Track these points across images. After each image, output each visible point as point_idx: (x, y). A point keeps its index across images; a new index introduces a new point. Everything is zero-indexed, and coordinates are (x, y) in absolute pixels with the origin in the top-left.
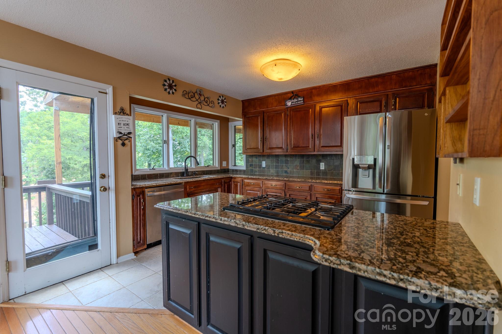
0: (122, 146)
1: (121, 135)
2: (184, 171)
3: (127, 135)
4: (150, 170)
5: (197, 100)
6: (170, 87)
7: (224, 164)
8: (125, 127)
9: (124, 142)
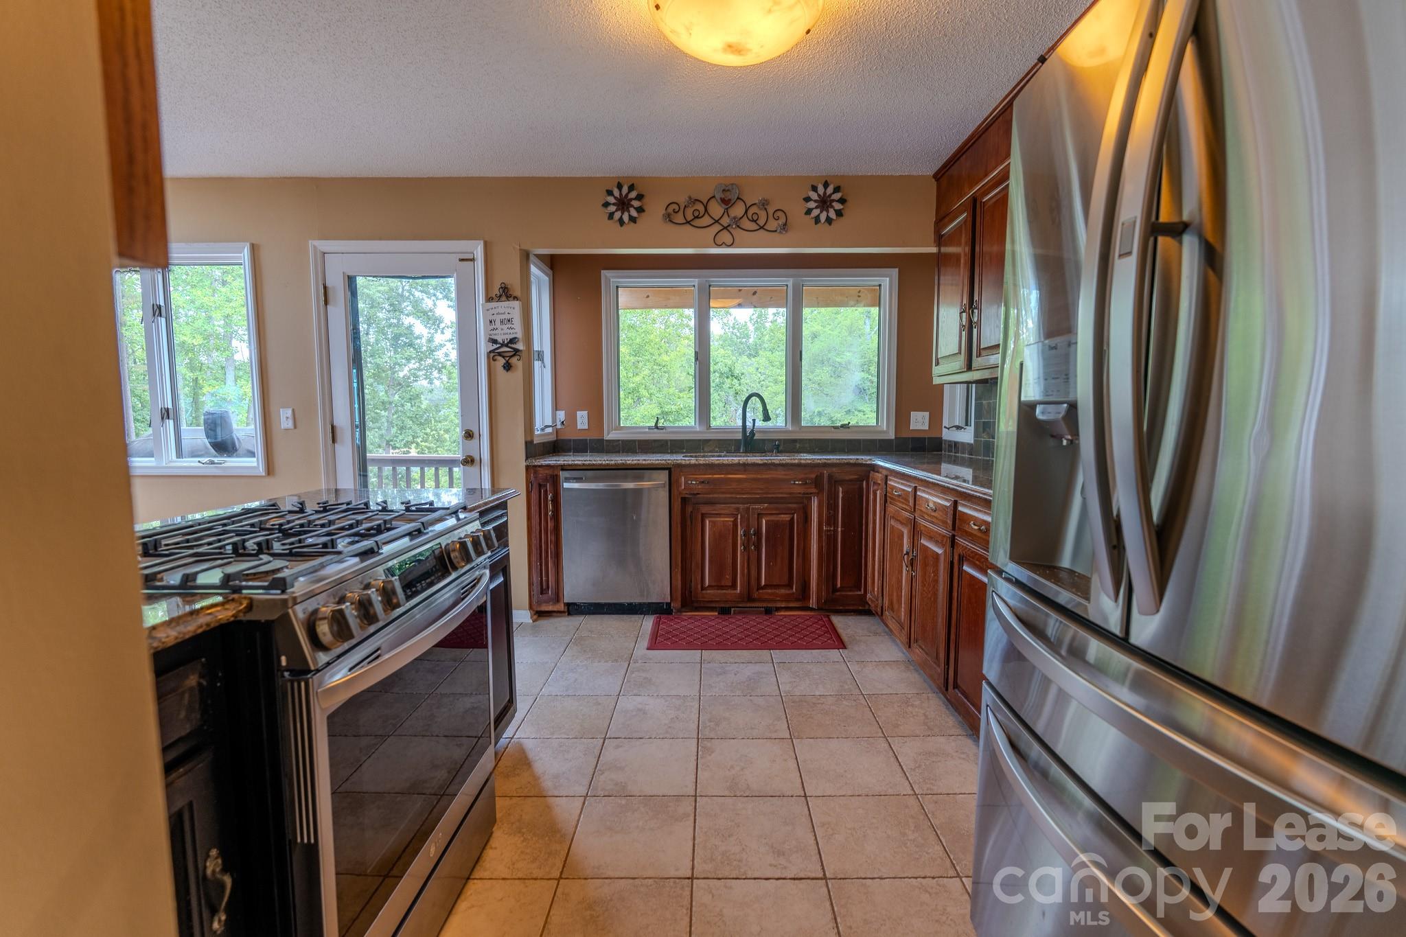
0: (505, 371)
1: (495, 346)
2: (739, 436)
3: (510, 345)
4: (651, 431)
5: (717, 221)
6: (623, 204)
7: (919, 421)
8: (505, 327)
9: (510, 361)
